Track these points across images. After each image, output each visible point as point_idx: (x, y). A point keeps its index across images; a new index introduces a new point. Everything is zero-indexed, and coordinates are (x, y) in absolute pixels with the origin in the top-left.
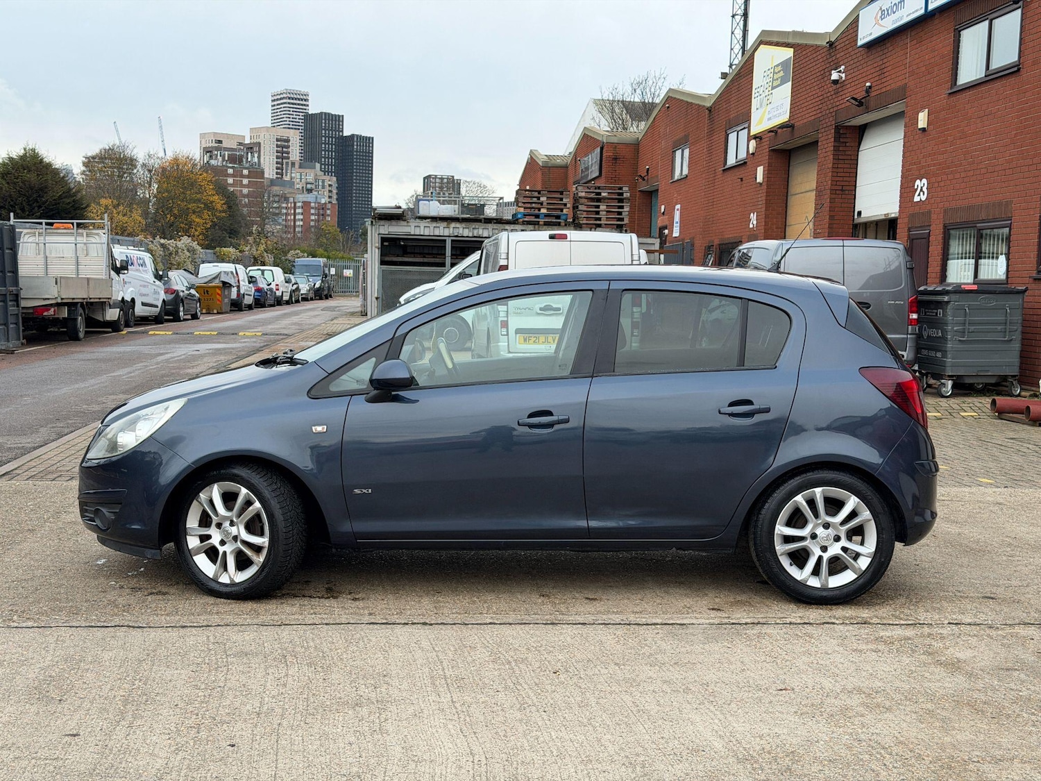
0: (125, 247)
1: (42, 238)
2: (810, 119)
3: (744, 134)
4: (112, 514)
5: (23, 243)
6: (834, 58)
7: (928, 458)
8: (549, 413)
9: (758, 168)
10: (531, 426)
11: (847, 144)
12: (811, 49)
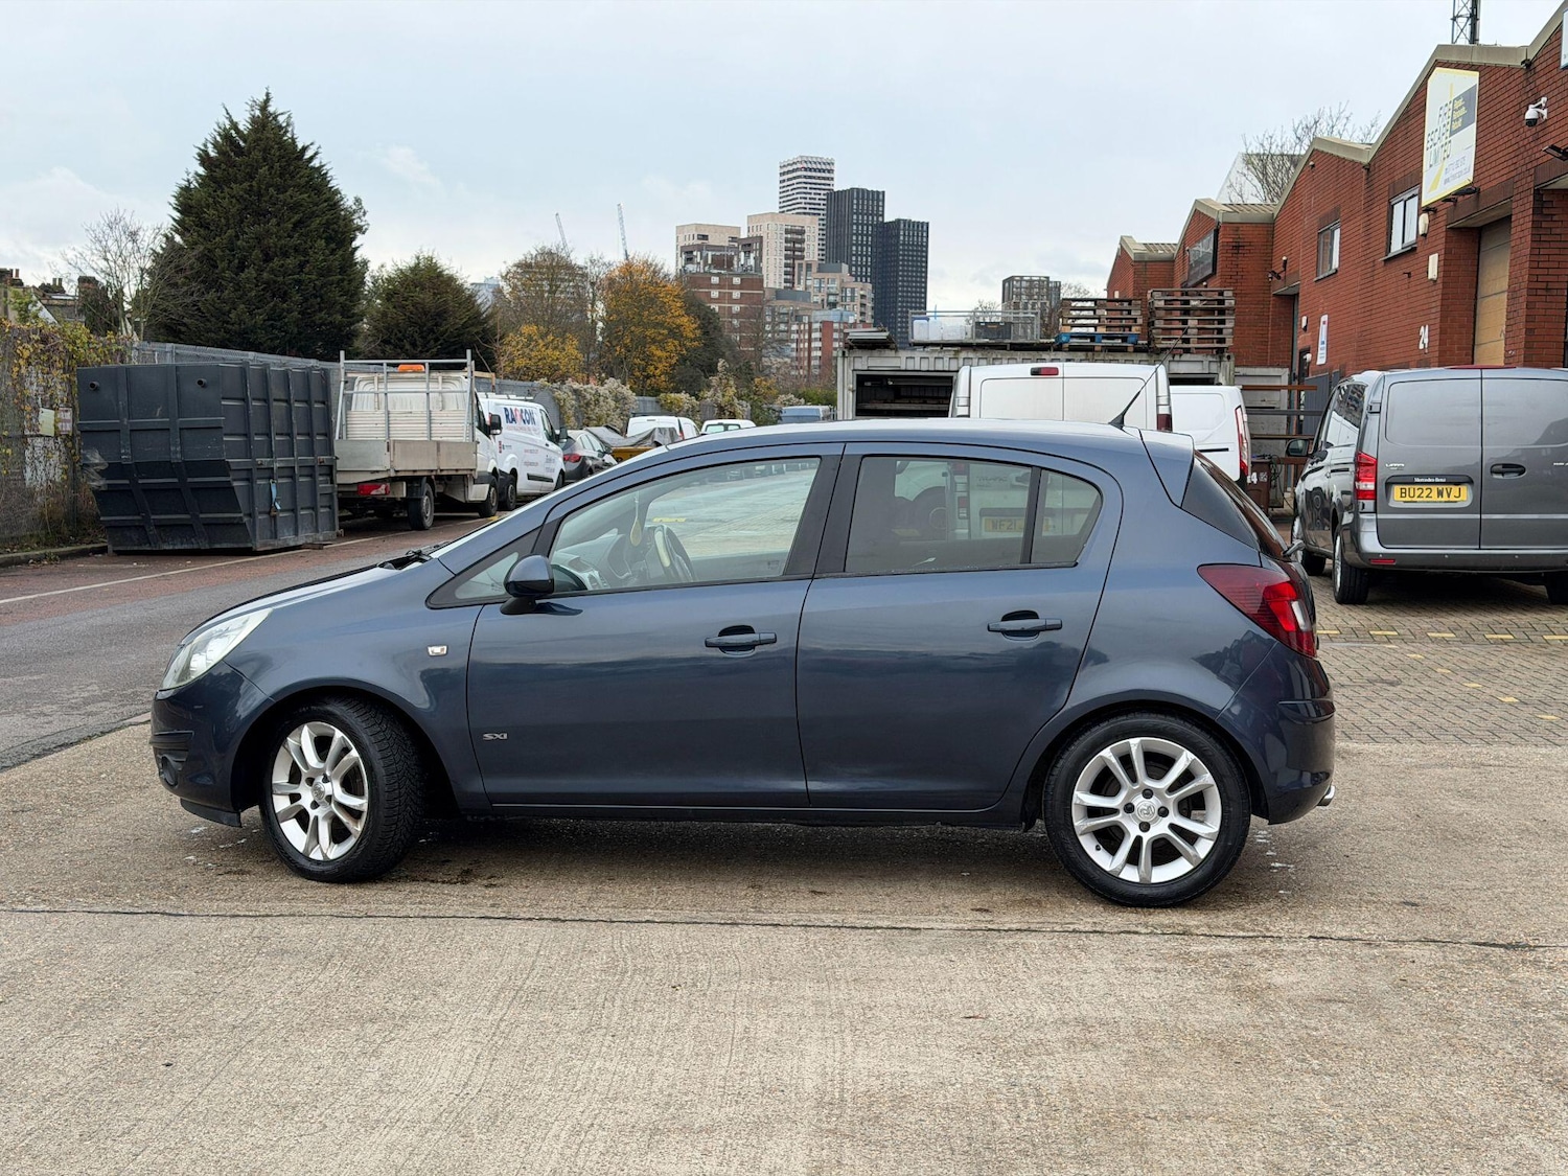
0: (505, 396)
1: (382, 386)
2: (1500, 180)
3: (1413, 205)
4: (180, 765)
5: (357, 393)
6: (1533, 85)
7: (1303, 695)
8: (748, 630)
9: (1431, 257)
10: (725, 648)
11: (1555, 218)
12: (1502, 72)
